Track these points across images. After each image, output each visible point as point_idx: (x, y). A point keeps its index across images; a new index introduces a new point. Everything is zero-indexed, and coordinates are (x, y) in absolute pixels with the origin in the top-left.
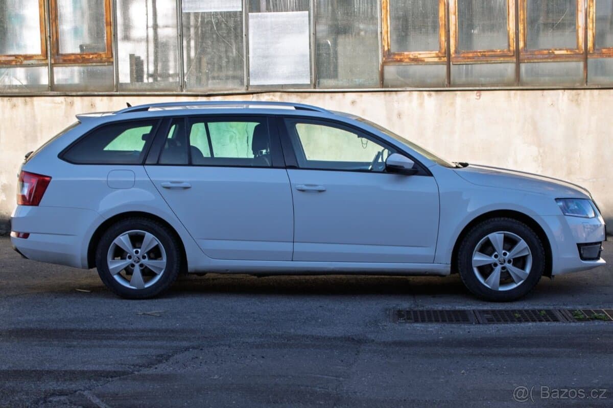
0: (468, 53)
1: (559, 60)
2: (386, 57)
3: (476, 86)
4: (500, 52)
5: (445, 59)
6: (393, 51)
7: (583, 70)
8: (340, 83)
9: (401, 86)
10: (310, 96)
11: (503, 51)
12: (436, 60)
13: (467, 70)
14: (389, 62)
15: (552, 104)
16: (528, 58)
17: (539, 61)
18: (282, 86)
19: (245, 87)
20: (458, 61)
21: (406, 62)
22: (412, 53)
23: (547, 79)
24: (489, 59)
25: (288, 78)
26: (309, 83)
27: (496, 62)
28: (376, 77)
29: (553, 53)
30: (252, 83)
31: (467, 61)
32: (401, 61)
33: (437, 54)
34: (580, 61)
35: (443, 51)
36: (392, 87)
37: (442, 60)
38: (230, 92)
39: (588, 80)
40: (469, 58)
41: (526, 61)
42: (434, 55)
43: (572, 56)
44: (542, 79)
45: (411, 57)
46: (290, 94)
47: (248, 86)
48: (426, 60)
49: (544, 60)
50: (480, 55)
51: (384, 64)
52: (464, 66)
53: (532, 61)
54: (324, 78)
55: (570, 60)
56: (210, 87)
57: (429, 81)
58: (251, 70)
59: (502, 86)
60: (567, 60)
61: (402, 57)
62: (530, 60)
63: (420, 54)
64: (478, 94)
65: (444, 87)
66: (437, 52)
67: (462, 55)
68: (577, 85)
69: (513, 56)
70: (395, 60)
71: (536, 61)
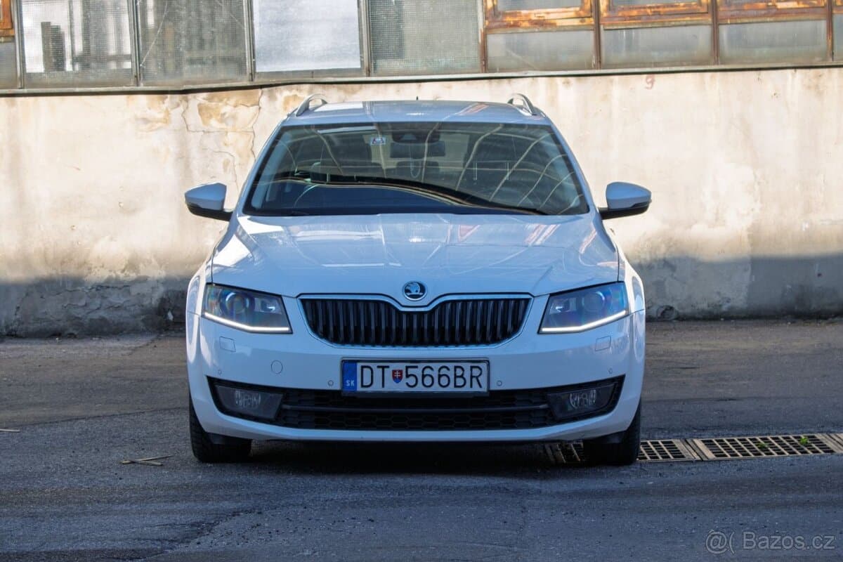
0: (630, 9)
1: (784, 19)
2: (490, 20)
3: (645, 67)
4: (684, 6)
5: (592, 21)
6: (500, 8)
7: (826, 35)
8: (411, 66)
9: (517, 70)
10: (361, 88)
11: (690, 5)
12: (576, 22)
13: (629, 38)
14: (496, 28)
15: (775, 94)
16: (732, 16)
17: (751, 20)
18: (313, 73)
19: (248, 76)
20: (612, 25)
21: (526, 28)
22: (535, 11)
23: (765, 50)
24: (667, 19)
25: (320, 59)
26: (359, 67)
27: (678, 23)
28: (475, 54)
29: (775, 6)
30: (261, 68)
31: (630, 24)
32: (516, 25)
33: (576, 12)
34: (820, 20)
35: (588, 6)
36: (502, 70)
37: (585, 24)
38: (223, 85)
39: (836, 51)
40: (631, 18)
41: (729, 22)
42: (572, 14)
43: (806, 11)
44: (757, 52)
45: (533, 18)
46: (326, 85)
47: (253, 74)
48: (559, 23)
49: (759, 20)
50: (650, 14)
51: (488, 30)
52: (624, 32)
53: (739, 21)
54: (385, 58)
55: (803, 17)
56: (186, 76)
57: (564, 59)
58: (257, 47)
59: (688, 65)
60: (798, 18)
61: (517, 19)
62: (735, 20)
63: (548, 13)
64: (649, 80)
65: (591, 69)
66: (578, 9)
67: (620, 14)
68: (817, 61)
69: (707, 13)
70: (505, 23)
71: (746, 21)
